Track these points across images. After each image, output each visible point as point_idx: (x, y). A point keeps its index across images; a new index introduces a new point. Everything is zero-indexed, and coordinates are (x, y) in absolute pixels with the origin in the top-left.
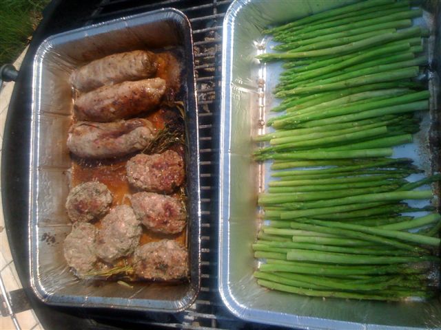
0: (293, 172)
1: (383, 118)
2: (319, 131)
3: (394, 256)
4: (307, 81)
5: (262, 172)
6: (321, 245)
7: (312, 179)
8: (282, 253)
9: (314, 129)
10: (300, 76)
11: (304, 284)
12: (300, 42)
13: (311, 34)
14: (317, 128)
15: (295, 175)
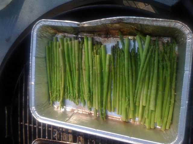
0: (112, 101)
1: (93, 56)
2: (95, 85)
3: (155, 57)
4: (74, 88)
5: (112, 117)
6: (148, 92)
7: (116, 92)
8: (152, 113)
9: (94, 87)
10: (71, 91)
11: (168, 103)
12: (58, 89)
13: (56, 83)
14: (94, 86)
15: (114, 100)
